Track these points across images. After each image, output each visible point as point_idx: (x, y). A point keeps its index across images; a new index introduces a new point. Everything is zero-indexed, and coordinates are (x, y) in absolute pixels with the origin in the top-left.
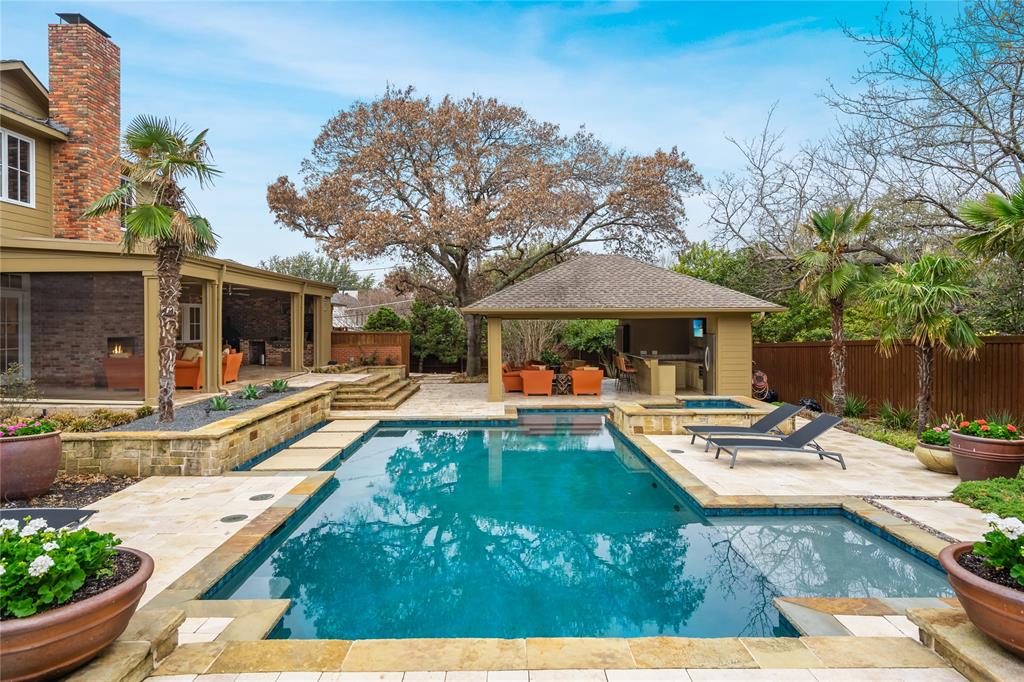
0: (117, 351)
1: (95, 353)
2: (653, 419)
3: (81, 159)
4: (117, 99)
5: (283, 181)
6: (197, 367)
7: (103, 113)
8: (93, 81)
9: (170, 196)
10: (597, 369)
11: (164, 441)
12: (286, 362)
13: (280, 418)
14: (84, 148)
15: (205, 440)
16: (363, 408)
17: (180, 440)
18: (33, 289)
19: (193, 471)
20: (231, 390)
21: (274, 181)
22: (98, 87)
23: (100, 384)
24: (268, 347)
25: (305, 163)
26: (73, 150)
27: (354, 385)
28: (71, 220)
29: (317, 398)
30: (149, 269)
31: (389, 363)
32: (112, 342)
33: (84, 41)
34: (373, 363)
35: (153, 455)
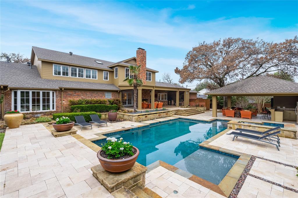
2: (235, 125)
4: (146, 60)
5: (177, 68)
7: (143, 63)
8: (141, 58)
10: (249, 111)
11: (129, 115)
13: (155, 115)
16: (180, 115)
17: (131, 115)
21: (175, 69)
22: (142, 59)
27: (182, 110)
29: (170, 112)
31: (202, 106)
33: (141, 52)
34: (198, 106)
35: (128, 117)
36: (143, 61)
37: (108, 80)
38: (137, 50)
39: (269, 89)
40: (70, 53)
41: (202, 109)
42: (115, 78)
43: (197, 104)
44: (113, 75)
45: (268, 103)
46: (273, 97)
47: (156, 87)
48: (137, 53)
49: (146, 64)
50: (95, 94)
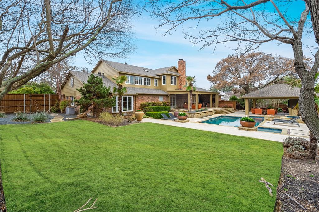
0: (186, 103)
1: (183, 104)
3: (181, 78)
5: (209, 75)
6: (195, 106)
9: (191, 85)
12: (209, 107)
13: (205, 113)
14: (182, 77)
15: (194, 114)
16: (220, 114)
17: (192, 114)
18: (176, 96)
19: (193, 117)
20: (199, 110)
21: (208, 75)
23: (183, 108)
24: (207, 104)
25: (214, 71)
26: (180, 77)
28: (180, 86)
29: (211, 111)
30: (189, 93)
31: (230, 107)
32: (185, 102)
33: (182, 62)
34: (227, 107)
35: (189, 115)
36: (184, 70)
37: (157, 86)
38: (178, 60)
39: (288, 94)
40: (125, 63)
41: (231, 109)
42: (163, 84)
43: (226, 105)
44: (160, 81)
45: (282, 104)
46: (289, 99)
47: (200, 92)
48: (178, 63)
49: (185, 72)
50: (154, 98)
